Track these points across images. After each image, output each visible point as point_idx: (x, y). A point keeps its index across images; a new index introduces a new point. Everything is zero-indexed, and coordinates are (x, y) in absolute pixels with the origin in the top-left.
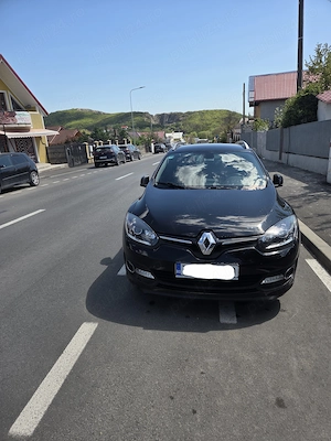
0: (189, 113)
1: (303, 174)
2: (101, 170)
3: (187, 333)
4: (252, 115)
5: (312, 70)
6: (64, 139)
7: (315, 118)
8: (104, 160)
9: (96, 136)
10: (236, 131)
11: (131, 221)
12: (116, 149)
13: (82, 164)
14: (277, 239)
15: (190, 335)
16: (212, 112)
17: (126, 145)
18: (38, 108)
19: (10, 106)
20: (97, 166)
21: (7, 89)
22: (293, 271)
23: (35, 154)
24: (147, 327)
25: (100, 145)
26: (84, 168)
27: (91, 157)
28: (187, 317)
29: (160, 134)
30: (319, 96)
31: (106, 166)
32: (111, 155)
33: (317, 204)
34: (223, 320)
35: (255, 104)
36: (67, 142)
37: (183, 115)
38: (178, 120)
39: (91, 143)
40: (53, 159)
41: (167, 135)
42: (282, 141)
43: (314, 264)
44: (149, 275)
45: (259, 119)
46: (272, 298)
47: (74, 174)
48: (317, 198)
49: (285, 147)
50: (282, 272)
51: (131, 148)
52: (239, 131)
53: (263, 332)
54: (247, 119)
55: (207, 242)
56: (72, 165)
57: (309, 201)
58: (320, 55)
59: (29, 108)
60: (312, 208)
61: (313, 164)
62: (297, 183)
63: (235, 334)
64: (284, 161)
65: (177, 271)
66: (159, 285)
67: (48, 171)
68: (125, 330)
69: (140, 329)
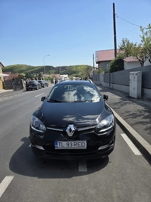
0: (70, 66)
1: (119, 93)
2: (29, 92)
3: (61, 179)
4: (97, 67)
5: (121, 49)
6: (12, 78)
7: (123, 69)
8: (31, 87)
9: (27, 77)
10: (91, 74)
11: (34, 119)
12: (36, 82)
13: (21, 89)
14: (105, 127)
15: (62, 180)
16: (81, 66)
17: (42, 80)
20: (27, 90)
22: (113, 142)
24: (40, 177)
25: (29, 80)
26: (21, 91)
27: (24, 86)
28: (62, 169)
29: (57, 76)
30: (124, 60)
31: (32, 90)
32: (34, 85)
33: (125, 106)
34: (80, 170)
35: (98, 63)
36: (13, 79)
37: (68, 67)
38: (66, 69)
39: (25, 80)
40: (6, 87)
41: (61, 76)
42: (110, 78)
43: (124, 136)
44: (42, 148)
45: (100, 69)
46: (104, 157)
47: (15, 94)
48: (126, 104)
49: (112, 81)
50: (108, 143)
51: (43, 82)
52: (92, 74)
53: (100, 175)
54: (95, 69)
55: (70, 130)
56: (15, 90)
57: (123, 105)
58: (124, 42)
60: (123, 109)
61: (123, 88)
62: (117, 97)
63: (85, 178)
64: (111, 87)
65: (56, 146)
66: (47, 154)
67: (4, 93)
68: (29, 179)
69: (36, 179)
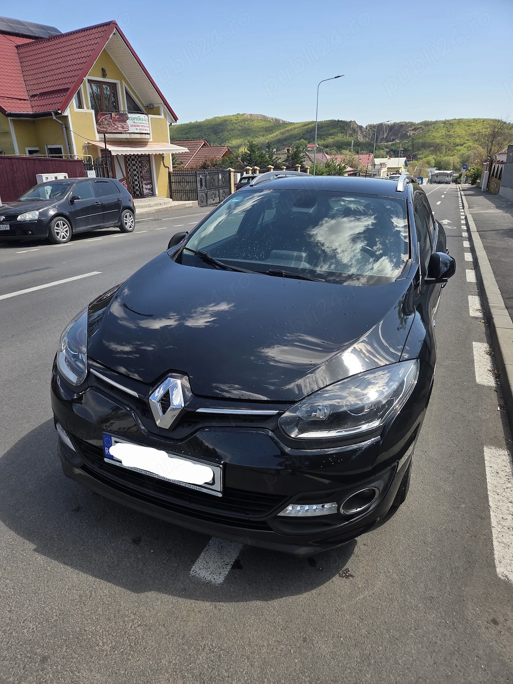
10: (499, 158)
16: (468, 123)
18: (163, 108)
19: (123, 105)
21: (121, 77)
23: (151, 183)
28: (137, 542)
29: (364, 160)
34: (197, 570)
37: (416, 127)
38: (405, 135)
41: (378, 161)
43: (498, 460)
52: (504, 158)
56: (204, 203)
59: (150, 109)
69: (26, 549)
